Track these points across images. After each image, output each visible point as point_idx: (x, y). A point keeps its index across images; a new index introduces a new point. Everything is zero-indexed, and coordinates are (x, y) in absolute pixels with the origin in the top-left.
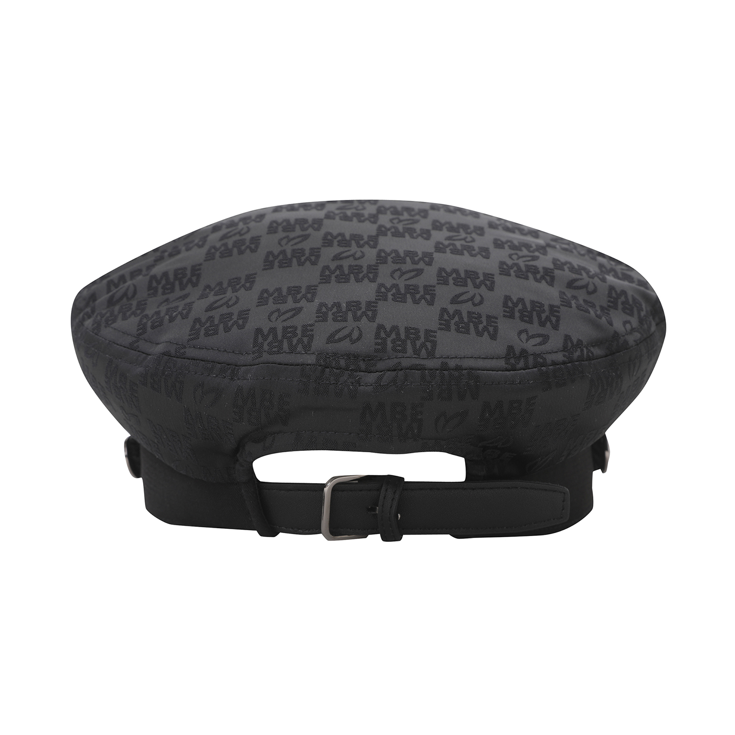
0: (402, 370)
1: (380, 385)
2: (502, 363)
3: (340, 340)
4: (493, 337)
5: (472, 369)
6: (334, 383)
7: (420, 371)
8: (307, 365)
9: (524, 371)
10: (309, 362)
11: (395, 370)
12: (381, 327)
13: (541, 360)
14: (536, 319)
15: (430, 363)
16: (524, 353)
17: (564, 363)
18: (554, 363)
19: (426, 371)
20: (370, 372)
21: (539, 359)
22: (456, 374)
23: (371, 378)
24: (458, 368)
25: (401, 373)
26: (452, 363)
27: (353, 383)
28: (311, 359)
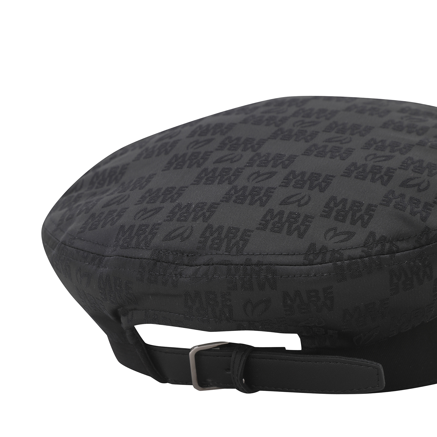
0: (213, 264)
1: (196, 277)
2: (300, 259)
3: (175, 238)
4: (301, 235)
5: (271, 264)
6: (162, 275)
7: (226, 266)
8: (144, 259)
9: (320, 265)
10: (146, 256)
11: (208, 265)
12: (210, 227)
13: (339, 256)
14: (350, 217)
15: (237, 260)
16: (324, 250)
17: (361, 257)
18: (350, 258)
19: (232, 266)
20: (191, 266)
21: (336, 254)
22: (257, 268)
23: (190, 271)
24: (259, 264)
25: (212, 267)
26: (255, 260)
27: (176, 275)
28: (147, 254)
